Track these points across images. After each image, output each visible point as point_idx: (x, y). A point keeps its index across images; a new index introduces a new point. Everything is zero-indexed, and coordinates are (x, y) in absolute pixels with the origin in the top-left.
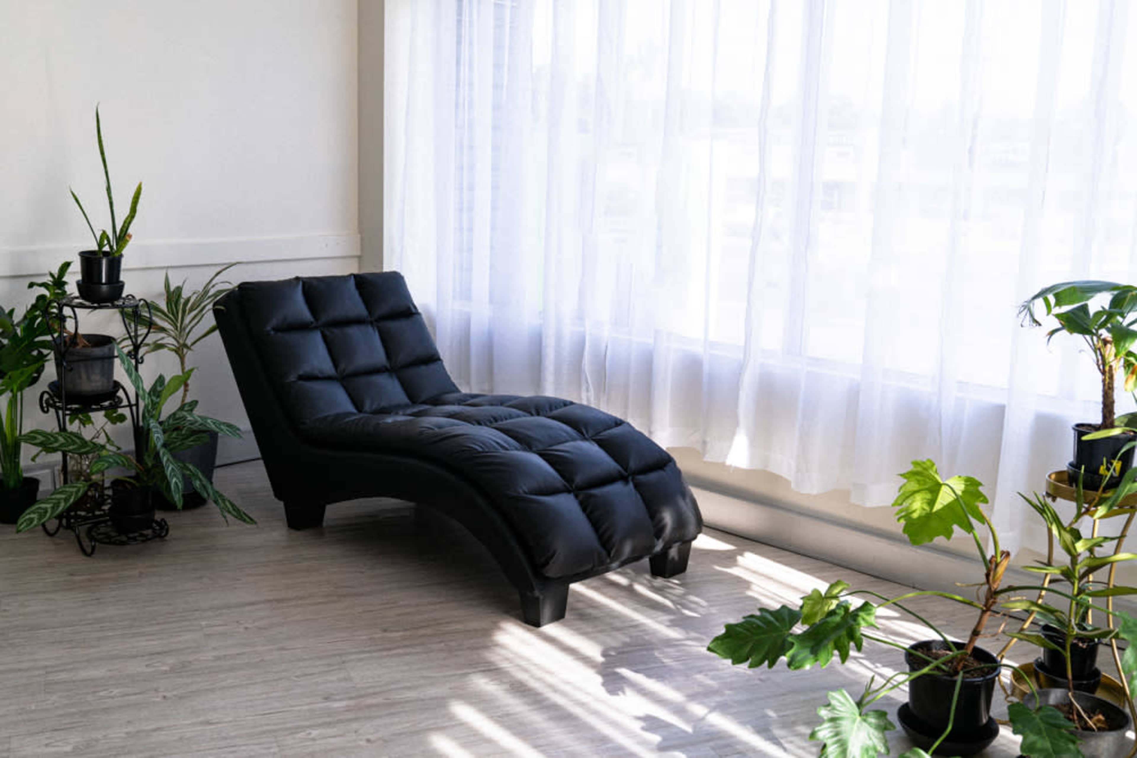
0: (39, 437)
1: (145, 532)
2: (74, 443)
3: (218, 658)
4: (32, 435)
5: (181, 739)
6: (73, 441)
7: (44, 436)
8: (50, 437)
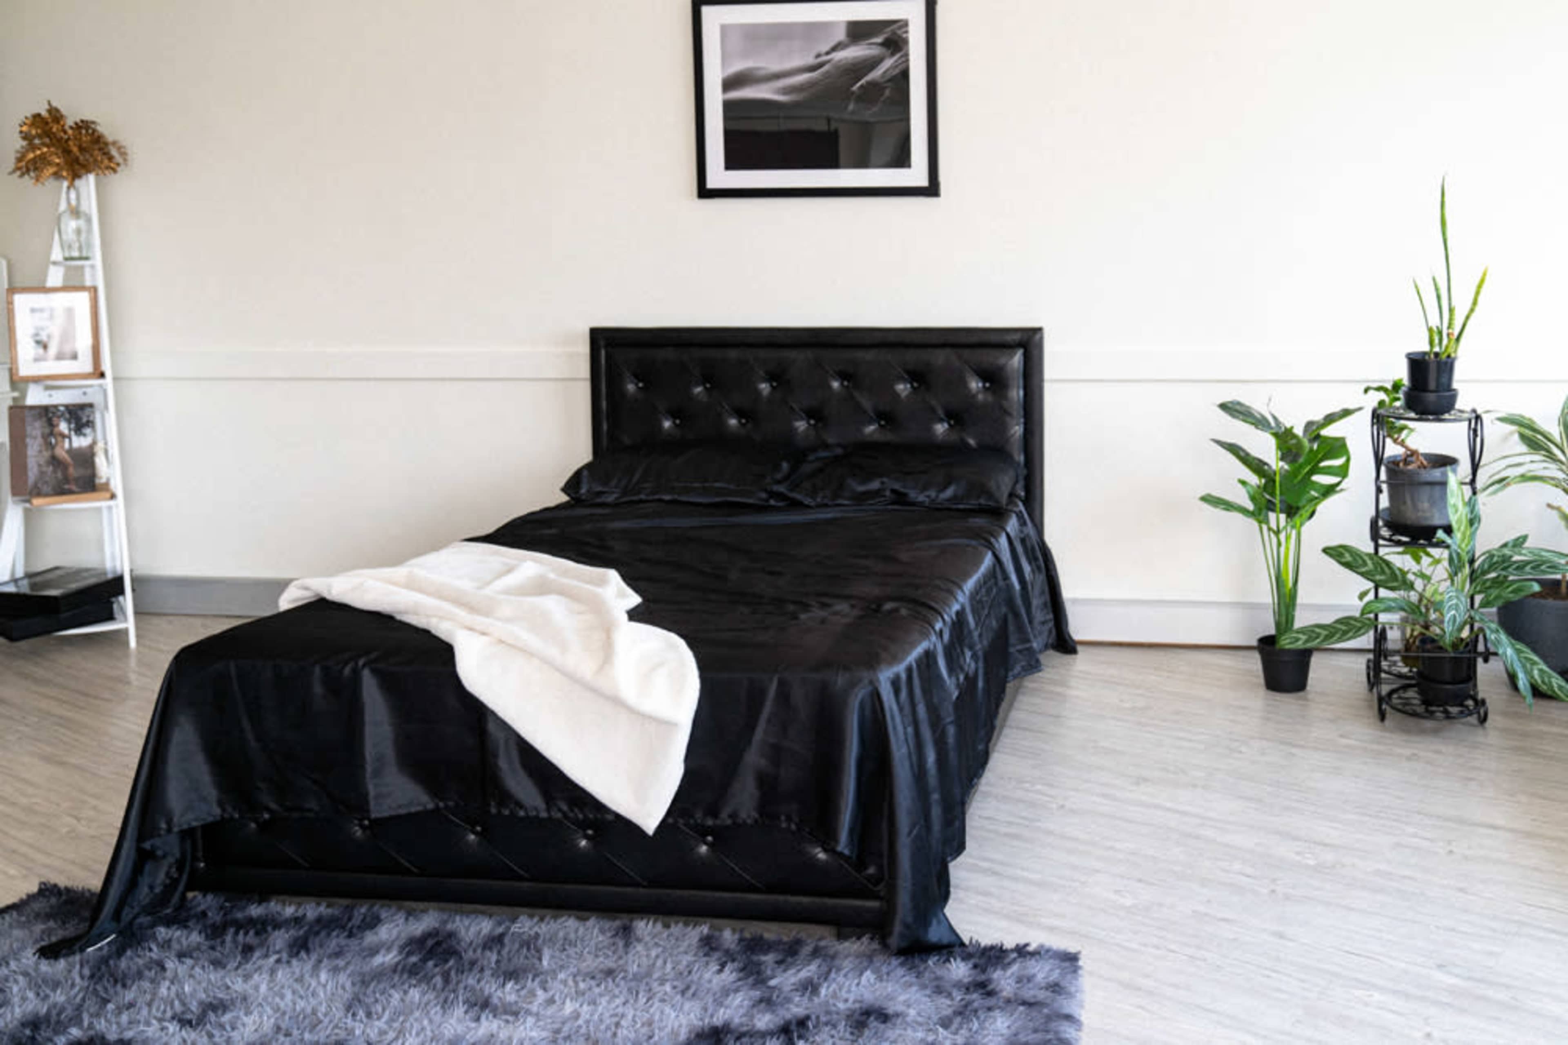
0: (1347, 555)
1: (1451, 709)
2: (1383, 572)
3: (1378, 873)
4: (1341, 550)
5: (1235, 940)
6: (1382, 569)
7: (1351, 555)
8: (1358, 558)
